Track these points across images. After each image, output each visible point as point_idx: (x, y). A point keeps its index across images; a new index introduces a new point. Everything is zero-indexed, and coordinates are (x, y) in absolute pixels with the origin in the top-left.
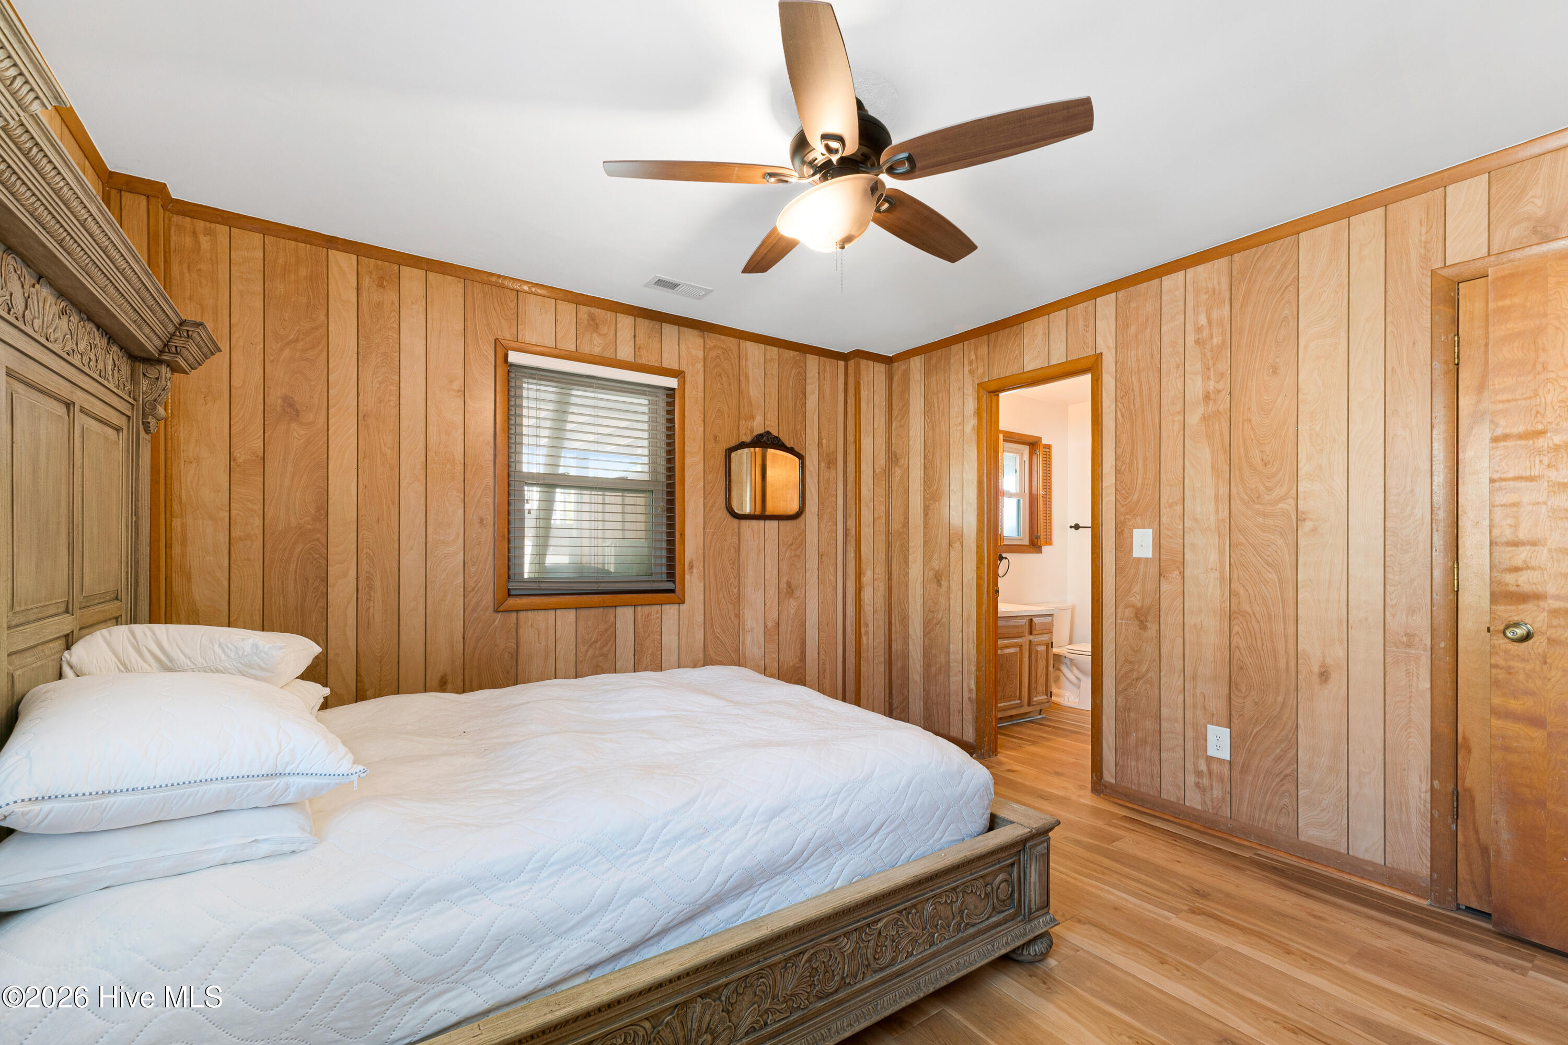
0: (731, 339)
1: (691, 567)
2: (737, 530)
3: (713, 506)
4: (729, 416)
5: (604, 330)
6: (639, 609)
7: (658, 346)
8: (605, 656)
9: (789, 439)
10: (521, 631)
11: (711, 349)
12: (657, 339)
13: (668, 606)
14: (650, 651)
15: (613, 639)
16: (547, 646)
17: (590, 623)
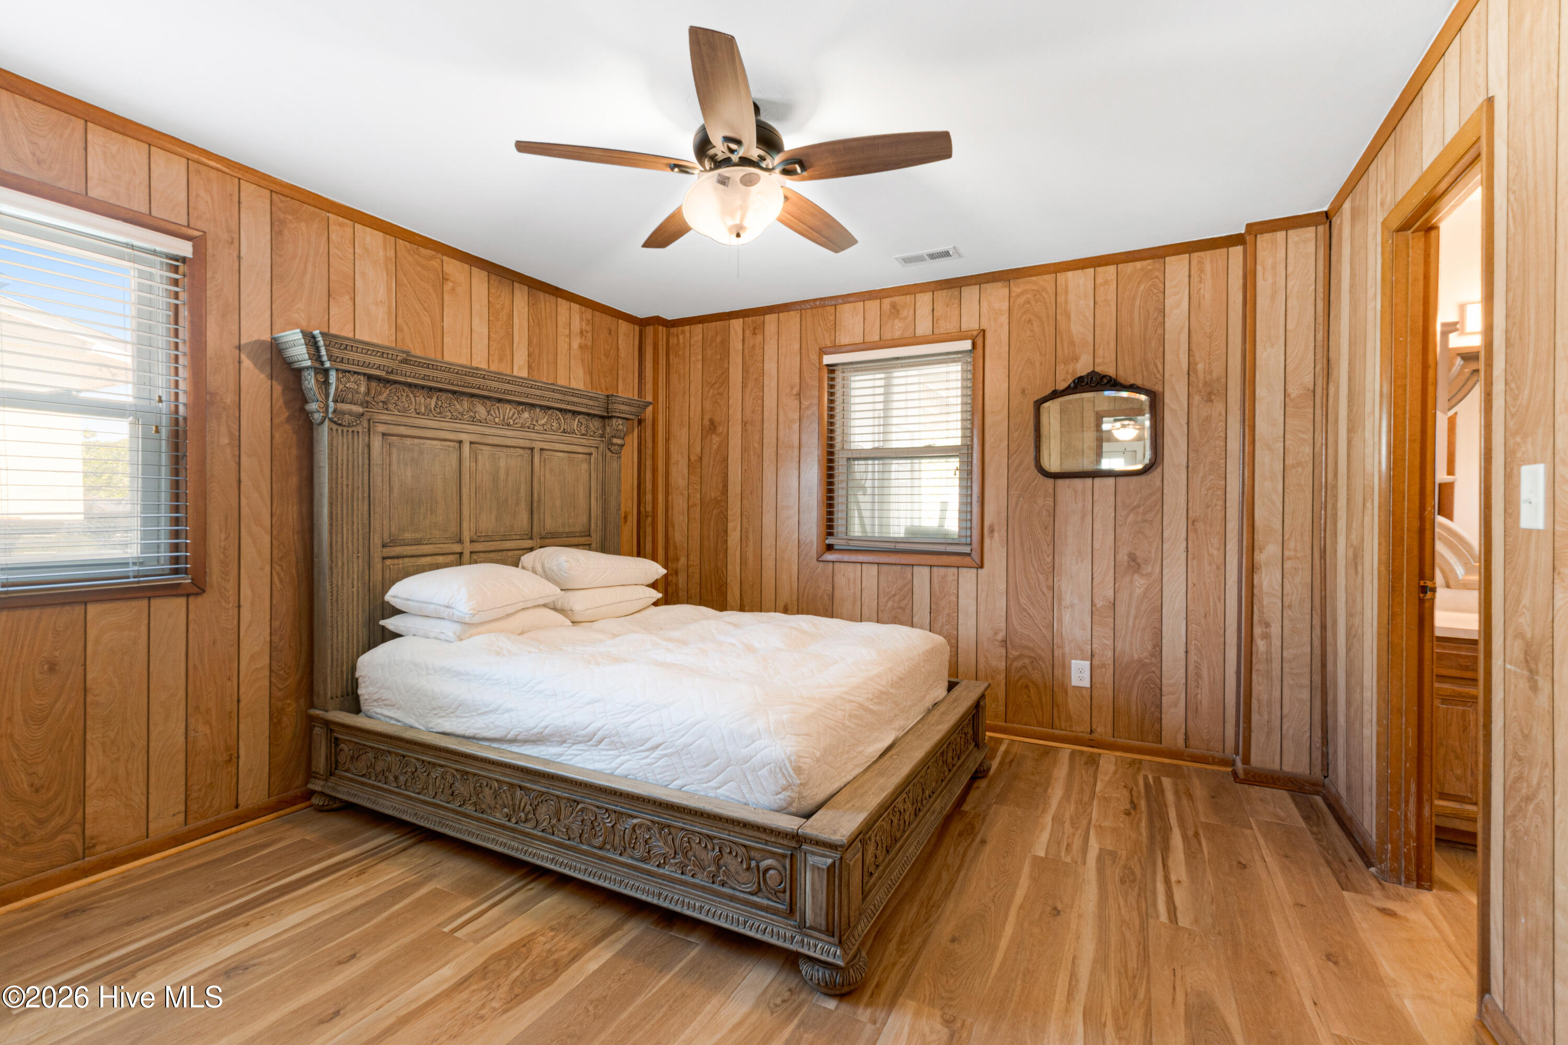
0: (1045, 277)
1: (992, 531)
2: (1051, 491)
3: (1020, 464)
4: (1041, 364)
5: (904, 313)
6: (935, 569)
7: (957, 312)
8: (903, 609)
9: (1134, 375)
10: (835, 579)
11: (1019, 296)
12: (955, 306)
13: (965, 570)
14: (946, 611)
15: (910, 595)
16: (854, 593)
17: (890, 579)
